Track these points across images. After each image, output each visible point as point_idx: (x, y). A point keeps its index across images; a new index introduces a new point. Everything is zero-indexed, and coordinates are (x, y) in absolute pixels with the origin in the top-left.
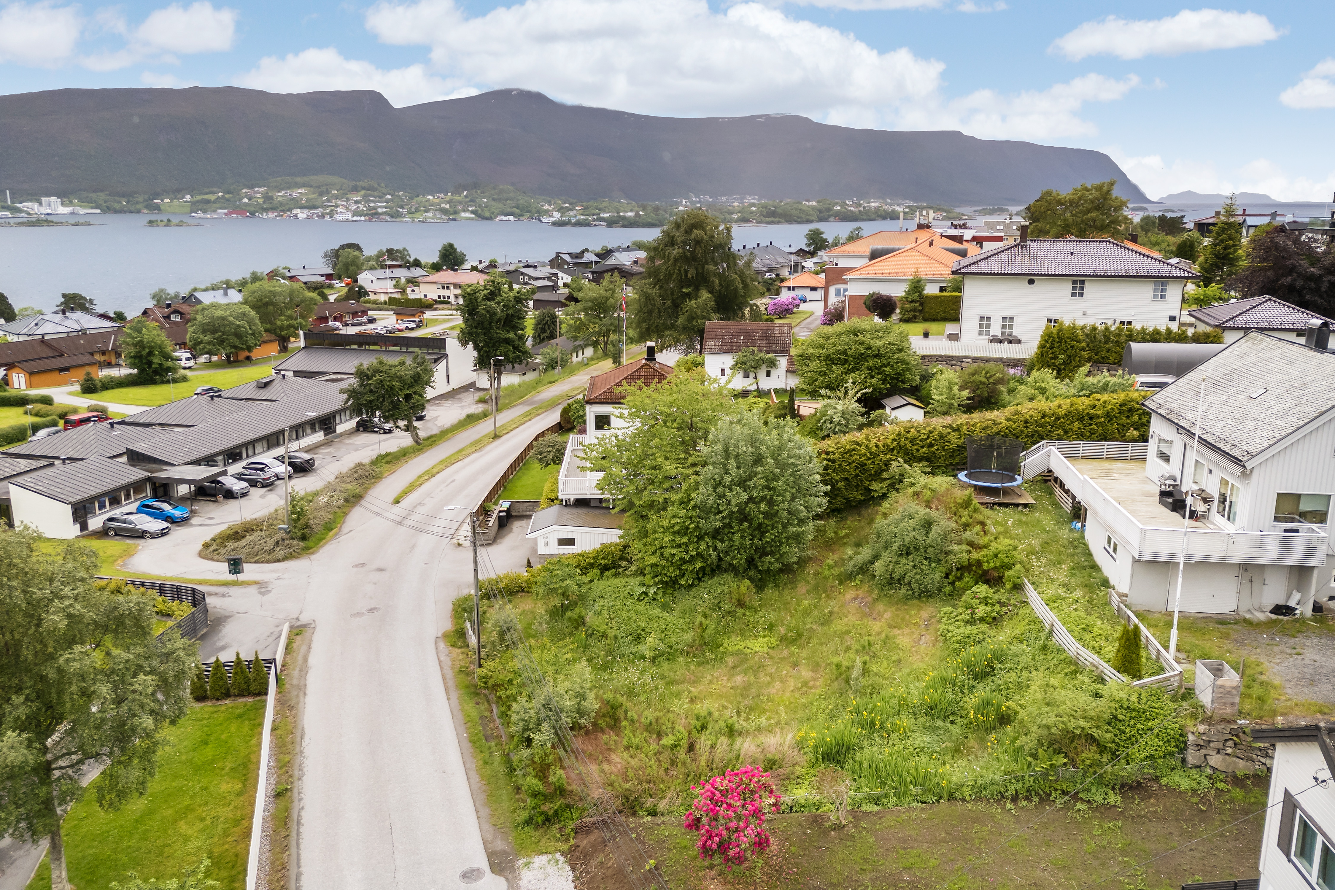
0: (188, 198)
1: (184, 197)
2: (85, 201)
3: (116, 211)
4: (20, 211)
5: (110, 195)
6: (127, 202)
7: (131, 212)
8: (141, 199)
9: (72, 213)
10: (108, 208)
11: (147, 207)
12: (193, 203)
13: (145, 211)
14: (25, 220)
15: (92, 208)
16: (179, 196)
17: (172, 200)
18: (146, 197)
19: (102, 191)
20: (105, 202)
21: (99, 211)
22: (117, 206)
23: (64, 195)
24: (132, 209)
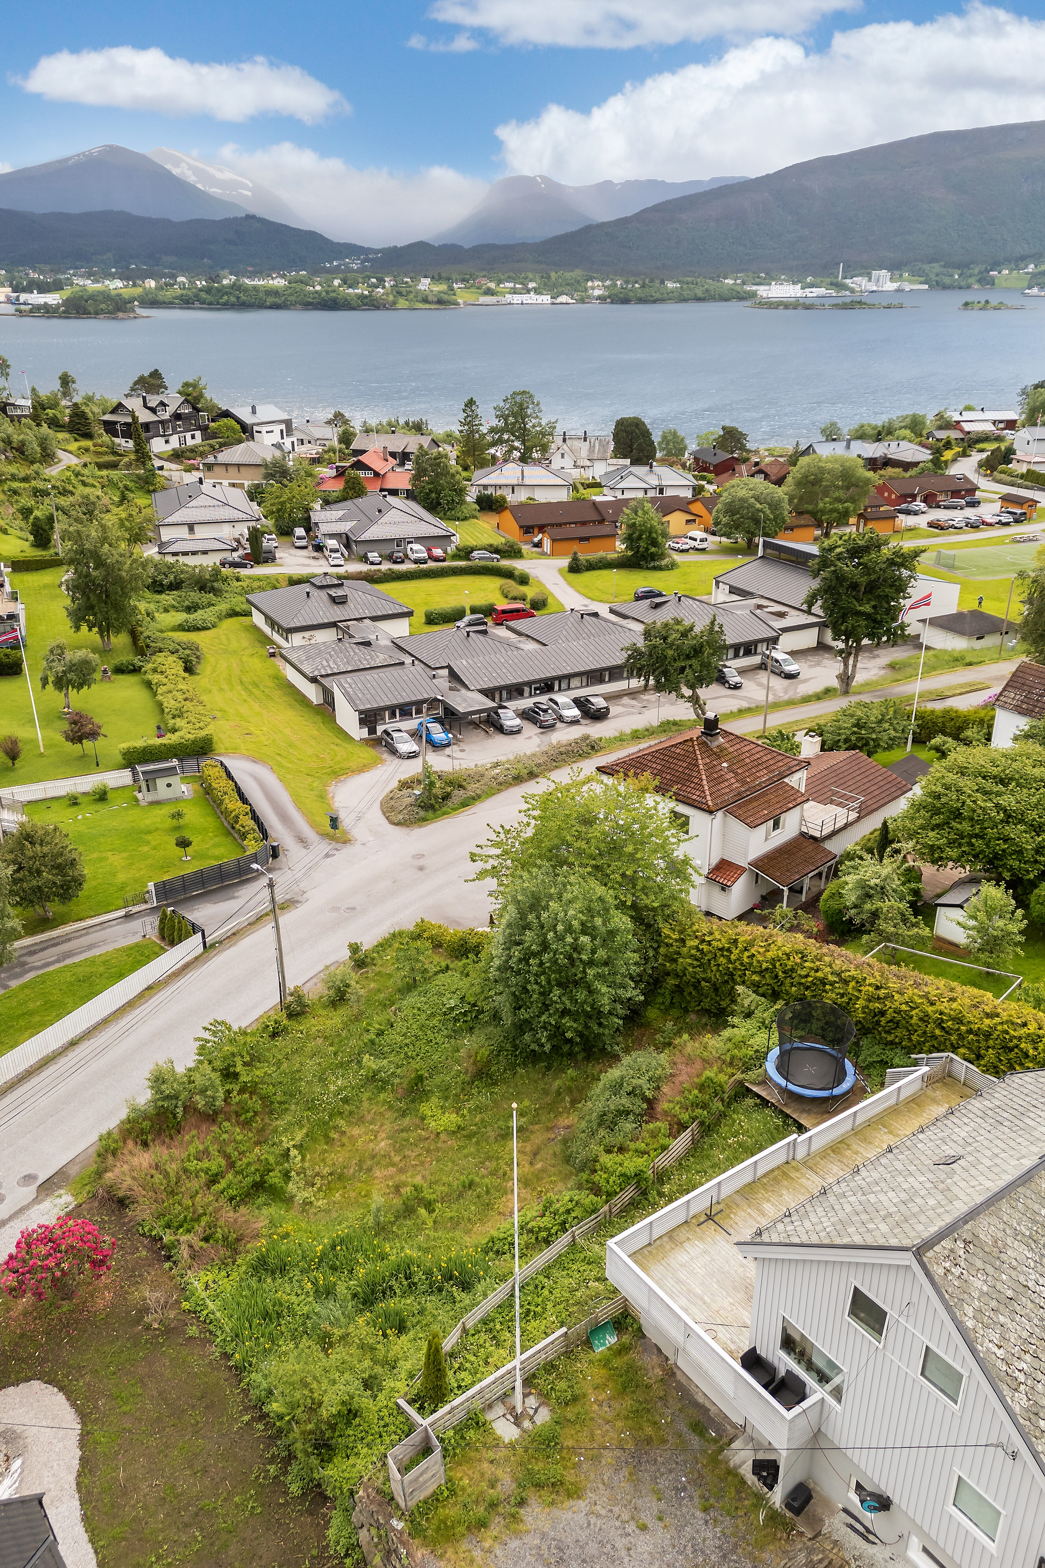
0: (1031, 268)
1: (1026, 267)
2: (918, 274)
3: (945, 287)
4: (845, 287)
5: (944, 266)
6: (960, 276)
7: (960, 288)
8: (976, 271)
9: (898, 291)
10: (937, 283)
11: (979, 281)
12: (1034, 275)
13: (976, 287)
14: (848, 300)
15: (921, 283)
16: (1023, 265)
17: (1011, 270)
18: (983, 268)
19: (938, 261)
20: (937, 275)
21: (926, 287)
22: (947, 281)
23: (895, 267)
24: (963, 284)
